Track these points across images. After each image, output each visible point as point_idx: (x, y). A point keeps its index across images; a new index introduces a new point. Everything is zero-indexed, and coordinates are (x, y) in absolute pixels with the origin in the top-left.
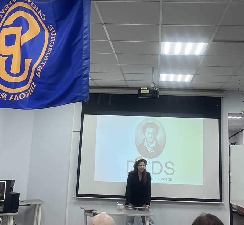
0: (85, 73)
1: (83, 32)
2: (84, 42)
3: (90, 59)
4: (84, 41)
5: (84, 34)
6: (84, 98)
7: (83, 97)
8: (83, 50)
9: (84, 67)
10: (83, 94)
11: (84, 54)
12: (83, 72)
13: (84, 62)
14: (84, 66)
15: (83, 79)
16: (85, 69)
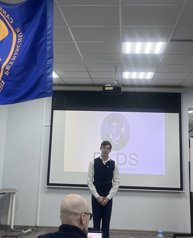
0: (49, 71)
1: (47, 33)
4: (48, 42)
6: (48, 94)
10: (47, 91)
11: (48, 54)
12: (47, 70)
13: (48, 61)
14: (48, 65)
15: (48, 77)
16: (49, 68)
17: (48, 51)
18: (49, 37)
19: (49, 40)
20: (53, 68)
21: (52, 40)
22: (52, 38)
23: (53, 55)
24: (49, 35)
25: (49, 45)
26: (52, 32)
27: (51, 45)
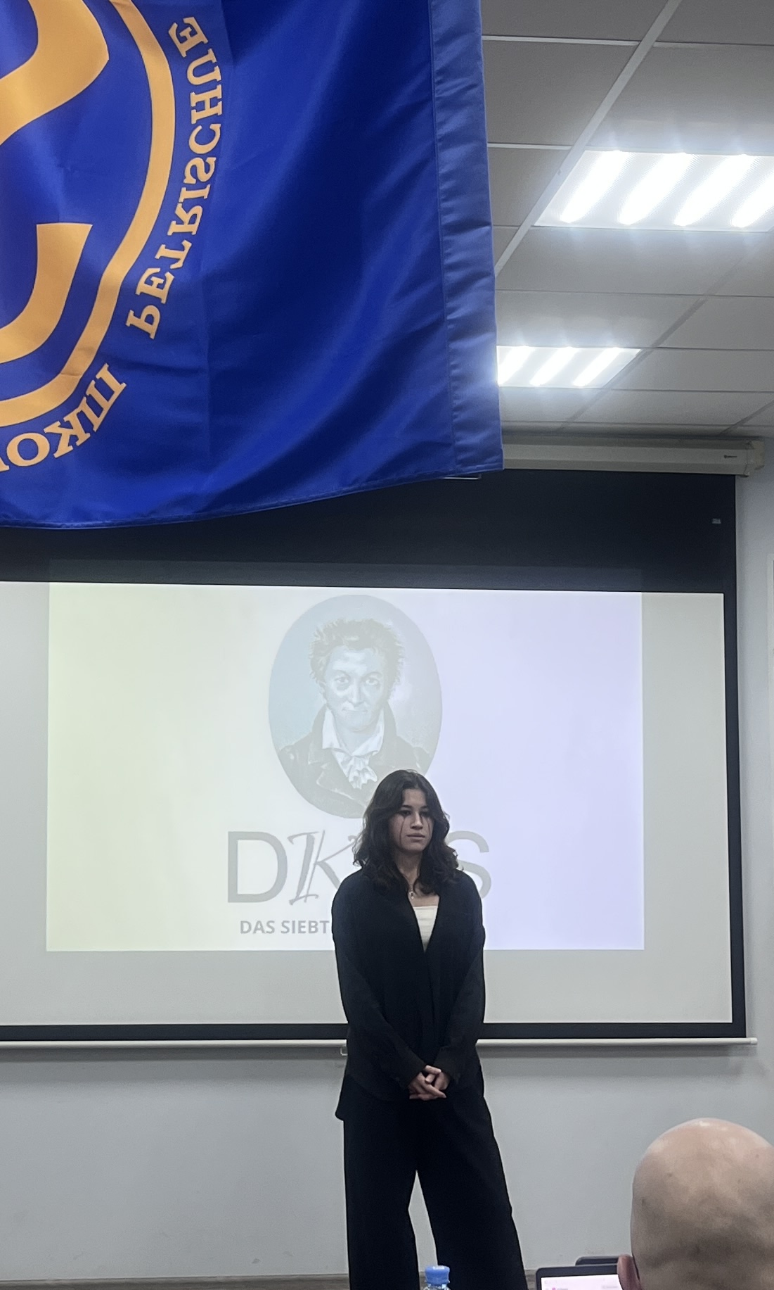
0: (463, 308)
1: (429, 60)
2: (443, 123)
3: (488, 224)
4: (440, 116)
5: (440, 72)
6: (462, 457)
7: (464, 449)
8: (443, 171)
9: (453, 277)
10: (458, 434)
11: (451, 194)
12: (450, 305)
13: (448, 243)
14: (453, 267)
15: (455, 345)
16: (461, 287)
17: (447, 177)
18: (448, 84)
19: (453, 104)
20: (491, 287)
21: (478, 103)
22: (473, 91)
23: (485, 204)
24: (446, 72)
25: (452, 140)
26: (472, 53)
27: (473, 134)
